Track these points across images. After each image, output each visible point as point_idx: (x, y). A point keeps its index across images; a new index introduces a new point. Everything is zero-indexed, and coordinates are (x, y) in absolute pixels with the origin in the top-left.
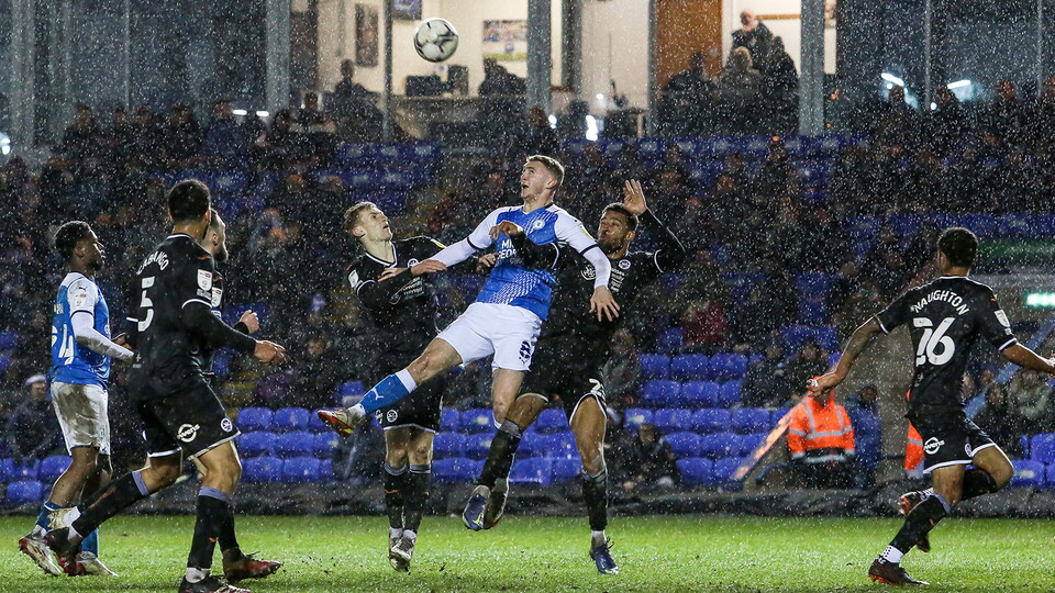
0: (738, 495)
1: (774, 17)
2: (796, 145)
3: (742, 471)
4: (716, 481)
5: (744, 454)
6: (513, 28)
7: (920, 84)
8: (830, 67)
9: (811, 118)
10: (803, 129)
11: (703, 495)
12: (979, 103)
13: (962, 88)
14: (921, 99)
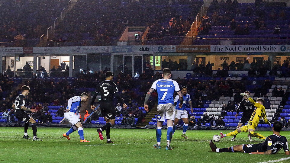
0: (61, 125)
1: (66, 62)
2: (68, 78)
3: (61, 122)
4: (58, 123)
5: (62, 119)
6: (31, 62)
7: (85, 71)
8: (73, 69)
9: (71, 75)
10: (70, 77)
11: (56, 125)
12: (92, 74)
13: (91, 71)
14: (85, 73)
